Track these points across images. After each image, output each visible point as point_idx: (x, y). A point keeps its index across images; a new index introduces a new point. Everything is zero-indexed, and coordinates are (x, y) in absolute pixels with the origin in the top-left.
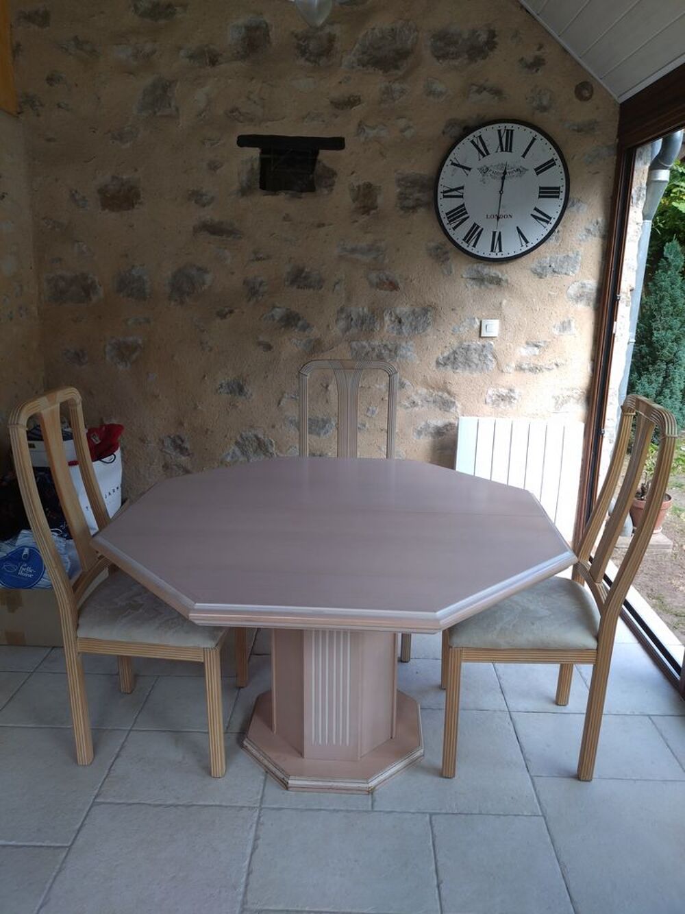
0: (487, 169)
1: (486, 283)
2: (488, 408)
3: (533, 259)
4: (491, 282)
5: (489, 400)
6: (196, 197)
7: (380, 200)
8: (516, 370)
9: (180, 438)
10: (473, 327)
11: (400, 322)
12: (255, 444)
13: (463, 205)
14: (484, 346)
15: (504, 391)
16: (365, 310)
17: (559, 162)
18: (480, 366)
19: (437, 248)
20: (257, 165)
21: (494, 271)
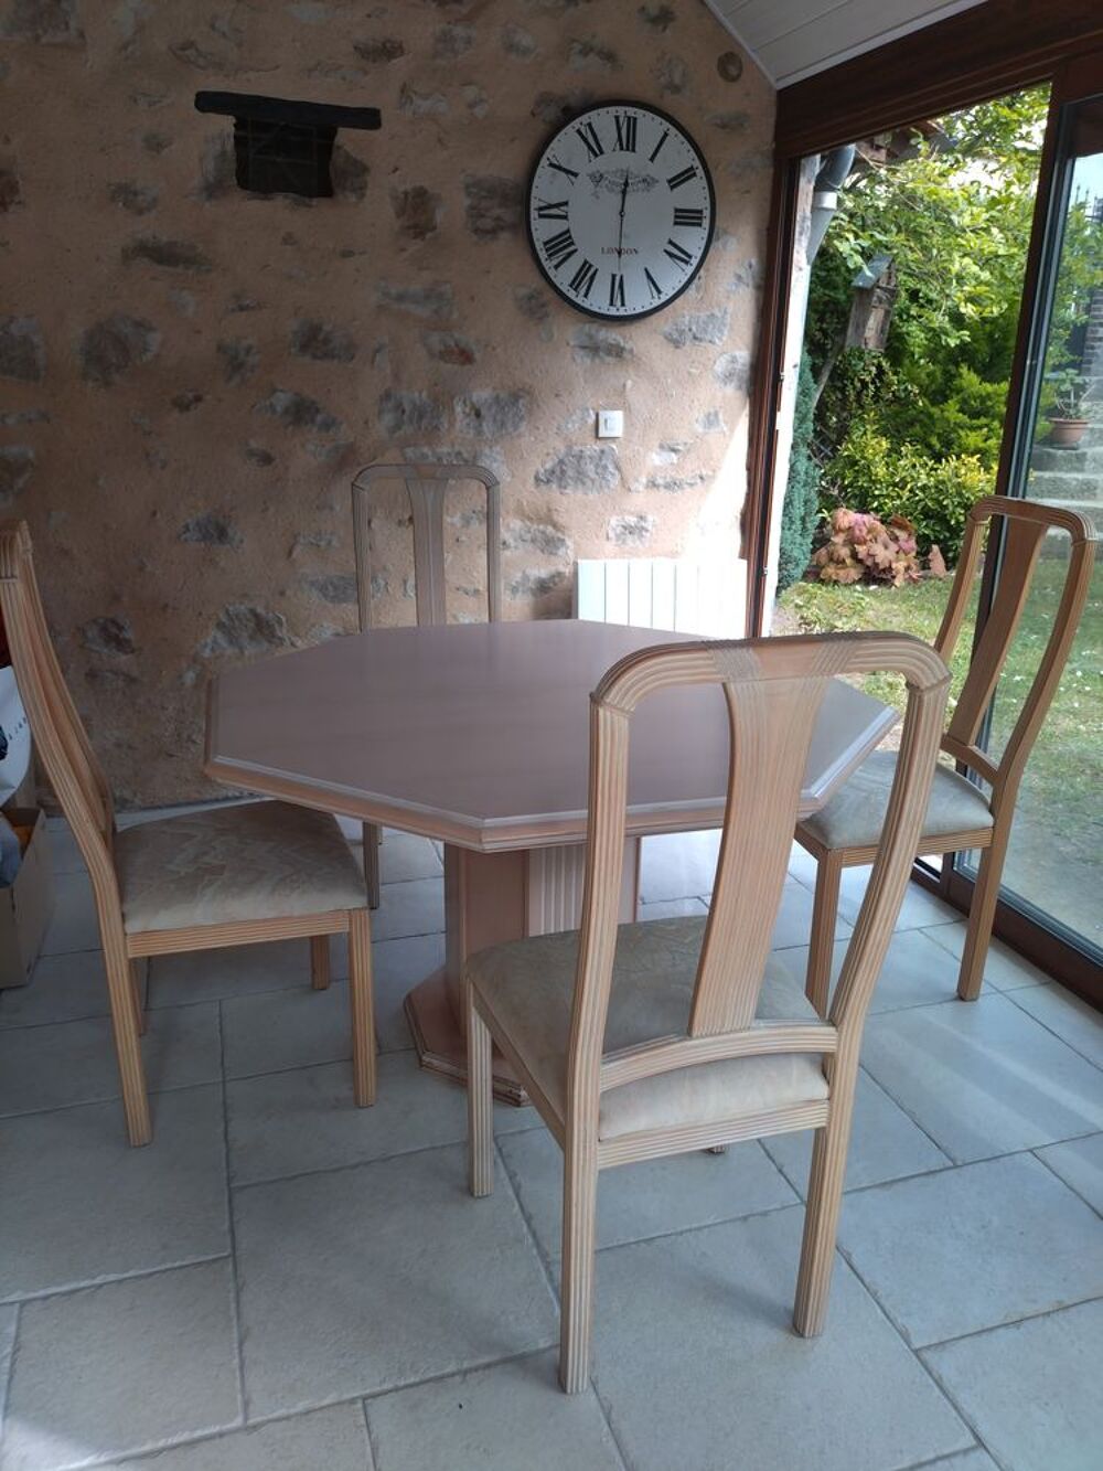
0: (601, 176)
1: (601, 354)
2: (610, 547)
3: (667, 319)
4: (609, 353)
5: (611, 535)
6: (126, 195)
7: (439, 217)
8: (647, 487)
9: (114, 622)
10: (586, 422)
11: (478, 414)
12: (252, 625)
13: (568, 231)
14: (603, 452)
15: (632, 520)
16: (424, 394)
17: (700, 172)
18: (597, 483)
19: (531, 297)
20: (230, 145)
21: (613, 335)
